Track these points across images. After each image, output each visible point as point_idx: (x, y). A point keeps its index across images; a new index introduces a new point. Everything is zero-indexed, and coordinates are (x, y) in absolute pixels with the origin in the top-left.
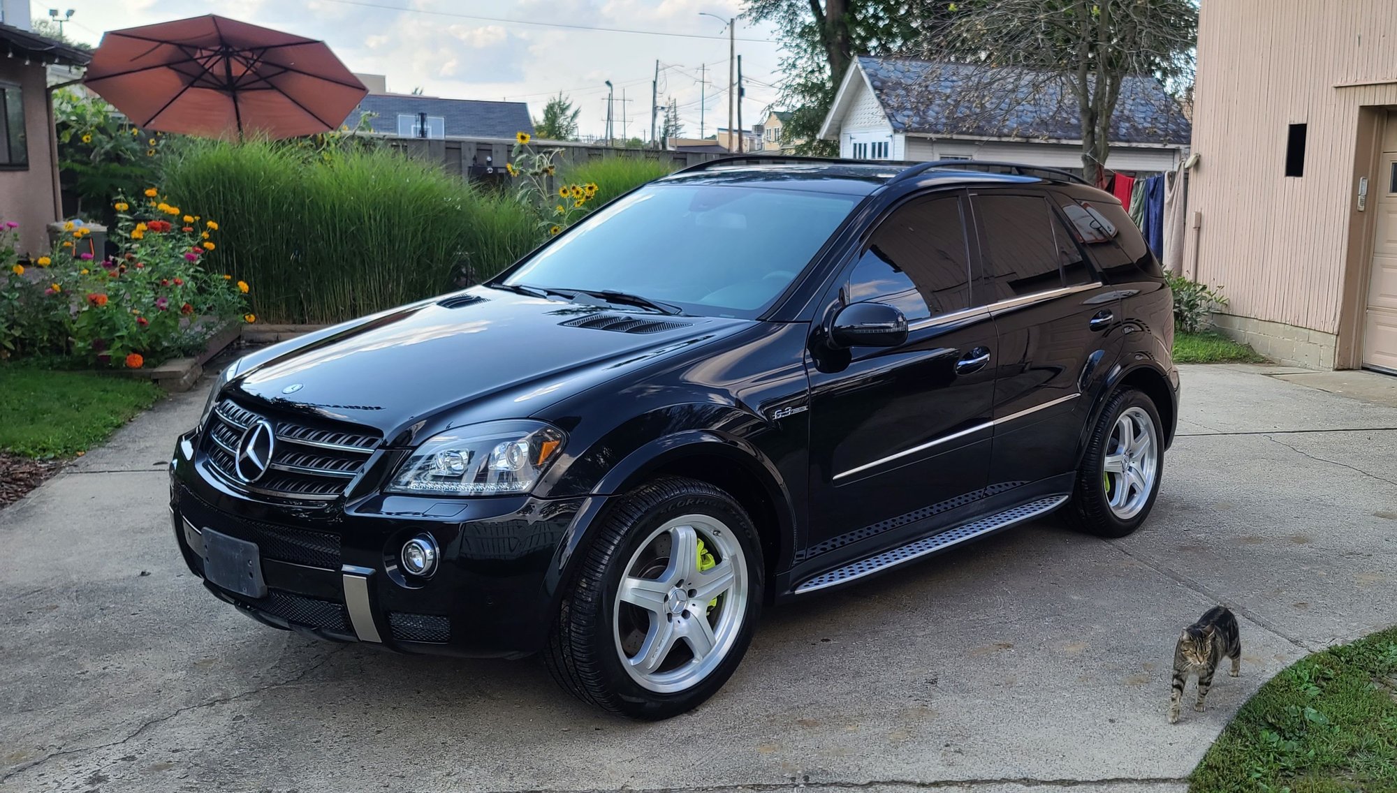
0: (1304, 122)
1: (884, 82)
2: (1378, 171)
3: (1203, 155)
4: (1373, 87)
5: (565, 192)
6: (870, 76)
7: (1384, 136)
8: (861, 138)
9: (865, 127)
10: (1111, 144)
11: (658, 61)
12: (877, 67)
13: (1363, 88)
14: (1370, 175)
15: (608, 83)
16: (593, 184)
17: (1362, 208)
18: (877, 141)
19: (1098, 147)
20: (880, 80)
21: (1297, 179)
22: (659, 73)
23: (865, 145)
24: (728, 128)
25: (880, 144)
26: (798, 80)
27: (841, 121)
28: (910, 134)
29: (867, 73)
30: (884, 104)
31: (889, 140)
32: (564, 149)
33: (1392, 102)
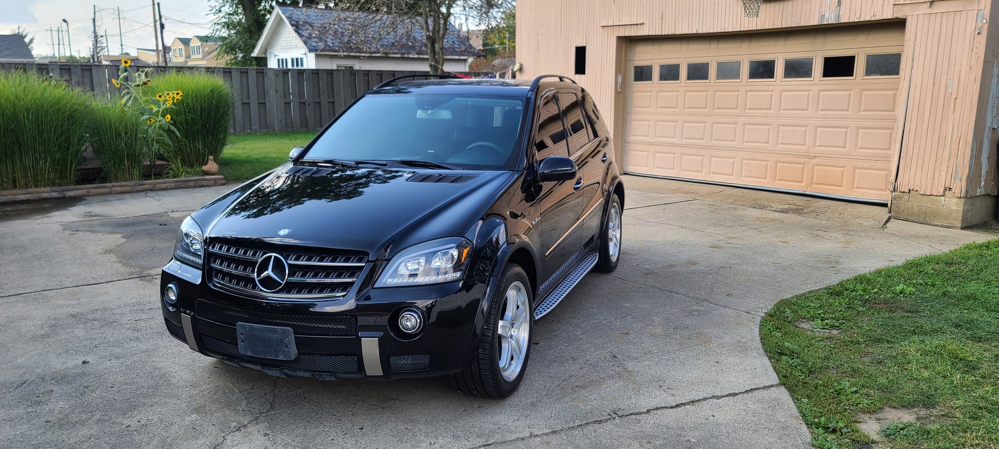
0: (584, 45)
1: (297, 22)
2: (626, 72)
3: (524, 64)
4: (624, 26)
5: (160, 96)
6: (288, 18)
7: (628, 52)
8: (282, 56)
9: (285, 48)
10: (445, 57)
11: (94, 6)
12: (291, 12)
13: (618, 27)
14: (622, 73)
15: (64, 21)
16: (179, 91)
17: (620, 91)
18: (295, 57)
19: (438, 59)
20: (294, 20)
21: (582, 76)
22: (97, 14)
23: (286, 60)
24: (155, 48)
25: (297, 59)
26: (224, 20)
27: (267, 45)
28: (319, 53)
29: (285, 16)
30: (301, 35)
31: (304, 56)
32: (151, 69)
33: (635, 34)
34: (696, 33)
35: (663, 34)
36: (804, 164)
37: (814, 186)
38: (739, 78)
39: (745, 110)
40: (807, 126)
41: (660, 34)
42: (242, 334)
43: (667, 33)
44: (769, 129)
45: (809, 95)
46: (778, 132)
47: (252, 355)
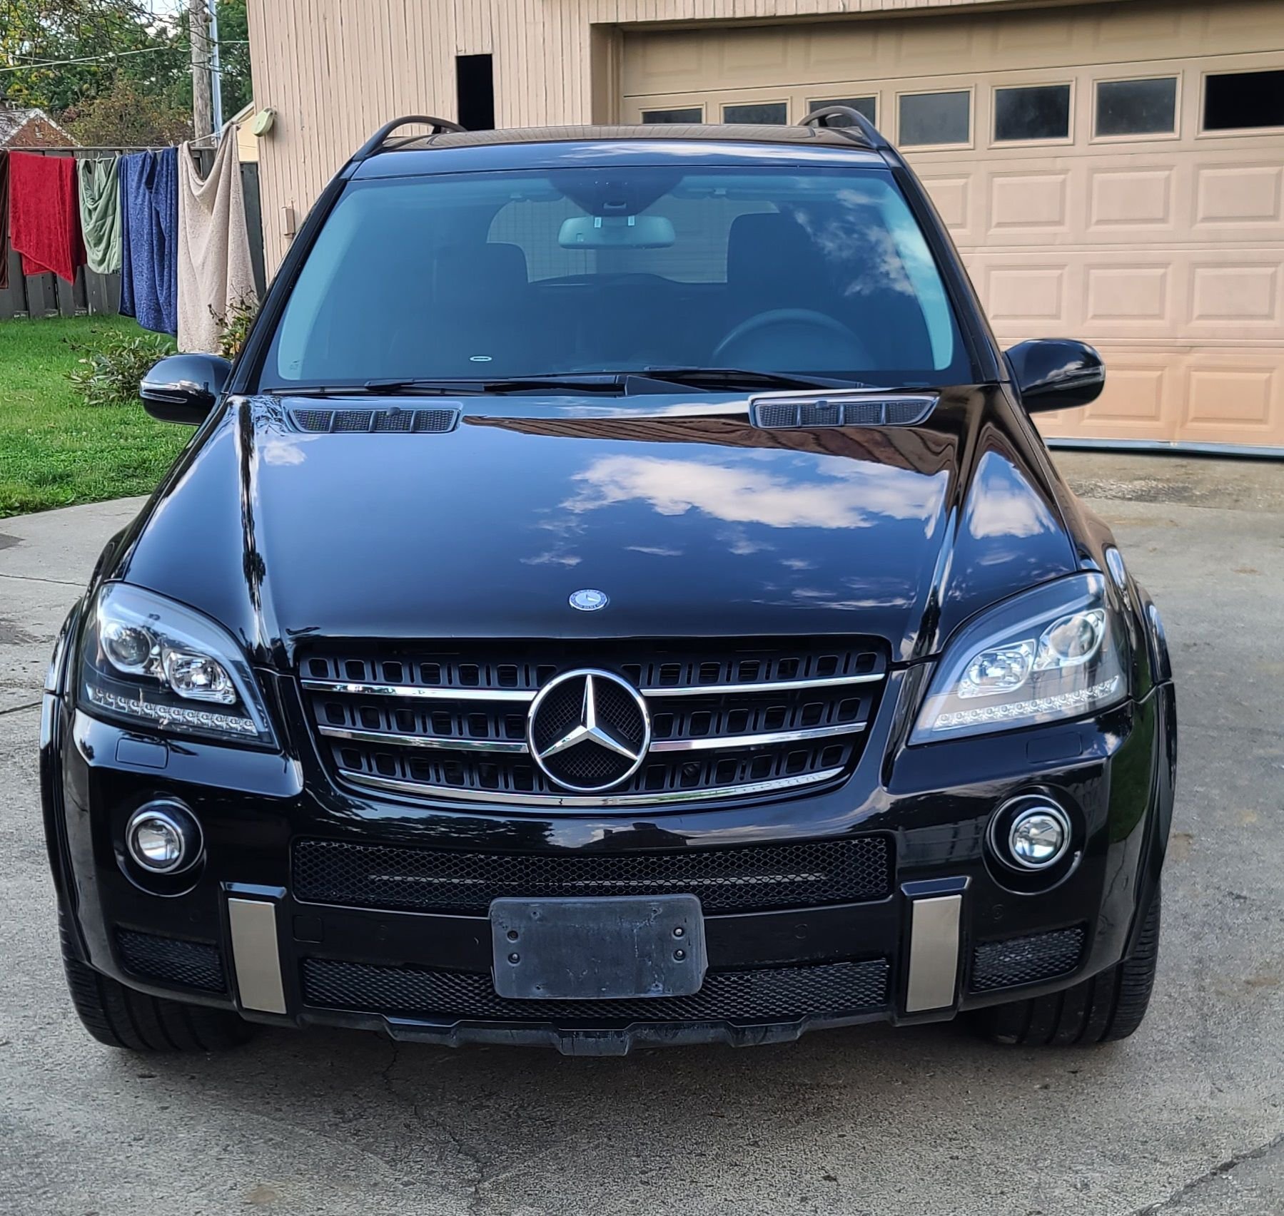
0: (487, 51)
7: (623, 70)
33: (651, 18)
34: (841, 10)
35: (739, 14)
36: (1162, 368)
37: (1190, 425)
38: (966, 139)
39: (988, 227)
40: (1165, 265)
41: (729, 15)
42: (513, 934)
43: (750, 13)
44: (1060, 277)
45: (1168, 179)
46: (1086, 287)
47: (548, 996)
